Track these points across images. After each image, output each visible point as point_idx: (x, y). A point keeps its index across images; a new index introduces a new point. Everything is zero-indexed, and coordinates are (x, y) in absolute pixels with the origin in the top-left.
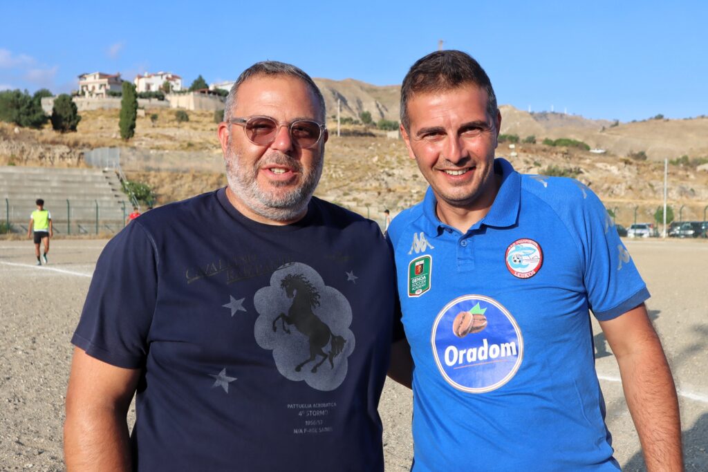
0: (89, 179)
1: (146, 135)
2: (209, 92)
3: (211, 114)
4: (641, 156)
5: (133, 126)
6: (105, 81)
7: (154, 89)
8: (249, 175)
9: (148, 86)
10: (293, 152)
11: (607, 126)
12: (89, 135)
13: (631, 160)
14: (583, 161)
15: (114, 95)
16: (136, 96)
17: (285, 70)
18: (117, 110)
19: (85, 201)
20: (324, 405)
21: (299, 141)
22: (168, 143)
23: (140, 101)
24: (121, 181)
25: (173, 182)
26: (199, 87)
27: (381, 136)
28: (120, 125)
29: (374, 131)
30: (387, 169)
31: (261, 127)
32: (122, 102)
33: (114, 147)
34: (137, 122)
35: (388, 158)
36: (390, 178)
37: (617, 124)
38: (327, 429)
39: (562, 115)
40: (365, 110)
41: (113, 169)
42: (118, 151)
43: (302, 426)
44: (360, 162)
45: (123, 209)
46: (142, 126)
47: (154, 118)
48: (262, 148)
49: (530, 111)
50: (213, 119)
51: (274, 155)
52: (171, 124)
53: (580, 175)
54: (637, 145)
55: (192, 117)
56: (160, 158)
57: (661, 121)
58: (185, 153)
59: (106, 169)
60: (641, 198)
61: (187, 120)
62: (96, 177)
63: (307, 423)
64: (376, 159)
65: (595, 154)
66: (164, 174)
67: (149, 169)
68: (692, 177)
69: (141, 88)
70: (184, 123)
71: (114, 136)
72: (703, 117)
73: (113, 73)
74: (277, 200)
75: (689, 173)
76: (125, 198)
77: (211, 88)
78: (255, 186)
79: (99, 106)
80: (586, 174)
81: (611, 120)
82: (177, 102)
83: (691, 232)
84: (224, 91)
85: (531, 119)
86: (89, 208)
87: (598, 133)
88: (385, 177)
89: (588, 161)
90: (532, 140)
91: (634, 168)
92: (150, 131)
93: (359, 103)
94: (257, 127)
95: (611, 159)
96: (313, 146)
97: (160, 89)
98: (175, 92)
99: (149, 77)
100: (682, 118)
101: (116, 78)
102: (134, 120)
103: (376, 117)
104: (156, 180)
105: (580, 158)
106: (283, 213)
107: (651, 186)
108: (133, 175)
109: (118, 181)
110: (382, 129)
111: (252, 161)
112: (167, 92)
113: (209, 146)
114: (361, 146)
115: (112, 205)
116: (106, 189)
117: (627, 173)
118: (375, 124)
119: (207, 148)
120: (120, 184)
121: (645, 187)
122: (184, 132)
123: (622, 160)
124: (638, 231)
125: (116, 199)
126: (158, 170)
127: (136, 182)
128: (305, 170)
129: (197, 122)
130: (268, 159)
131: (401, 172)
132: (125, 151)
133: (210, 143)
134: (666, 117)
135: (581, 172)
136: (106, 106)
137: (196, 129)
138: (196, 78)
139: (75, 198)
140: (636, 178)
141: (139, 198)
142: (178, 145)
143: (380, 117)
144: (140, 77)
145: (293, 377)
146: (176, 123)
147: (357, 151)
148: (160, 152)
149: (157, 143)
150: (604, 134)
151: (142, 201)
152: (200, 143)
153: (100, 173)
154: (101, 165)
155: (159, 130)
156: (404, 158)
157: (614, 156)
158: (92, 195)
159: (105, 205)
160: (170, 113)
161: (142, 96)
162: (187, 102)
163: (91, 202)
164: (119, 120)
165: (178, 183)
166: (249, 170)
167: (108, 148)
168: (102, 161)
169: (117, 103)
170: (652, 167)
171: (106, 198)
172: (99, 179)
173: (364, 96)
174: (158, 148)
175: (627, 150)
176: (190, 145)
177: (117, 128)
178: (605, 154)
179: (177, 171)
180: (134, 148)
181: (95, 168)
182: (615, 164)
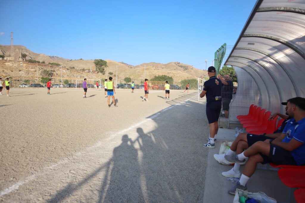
4: (73, 68)
11: (69, 61)
13: (69, 69)
14: (56, 68)
37: (71, 60)
39: (58, 57)
49: (49, 56)
53: (55, 72)
54: (73, 65)
57: (81, 60)
65: (60, 67)
68: (84, 73)
72: (91, 60)
75: (83, 72)
80: (56, 72)
83: (68, 86)
85: (49, 58)
87: (67, 62)
89: (57, 69)
90: (44, 62)
91: (69, 71)
100: (86, 60)
105: (55, 68)
107: (73, 75)
123: (66, 69)
124: (56, 86)
134: (83, 59)
135: (55, 71)
140: (70, 73)
170: (75, 71)
175: (70, 66)
178: (63, 67)
182: (64, 69)
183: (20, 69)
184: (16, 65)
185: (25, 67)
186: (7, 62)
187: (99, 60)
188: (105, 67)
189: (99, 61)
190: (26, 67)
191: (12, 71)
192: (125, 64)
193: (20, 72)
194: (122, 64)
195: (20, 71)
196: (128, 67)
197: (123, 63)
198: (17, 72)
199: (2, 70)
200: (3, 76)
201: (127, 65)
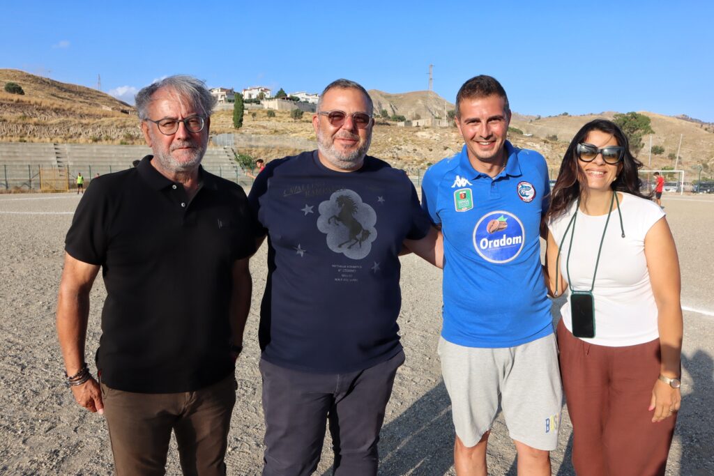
0: (216, 153)
1: (249, 126)
2: (287, 99)
3: (289, 112)
4: (555, 138)
5: (241, 120)
6: (224, 93)
7: (254, 97)
8: (329, 143)
9: (250, 96)
10: (354, 131)
11: (533, 120)
12: (216, 126)
13: (548, 141)
14: (518, 141)
15: (230, 101)
16: (243, 101)
17: (351, 85)
18: (231, 111)
19: (213, 167)
20: (354, 267)
21: (357, 124)
22: (262, 130)
23: (246, 105)
24: (235, 154)
25: (266, 154)
26: (281, 95)
27: (393, 125)
28: (234, 119)
29: (389, 122)
30: (397, 146)
31: (337, 117)
32: (235, 105)
33: (230, 133)
34: (244, 117)
35: (398, 138)
36: (399, 151)
37: (539, 118)
38: (355, 280)
40: (384, 109)
41: (230, 147)
42: (232, 135)
43: (341, 277)
44: (380, 141)
45: (236, 171)
46: (247, 120)
47: (254, 115)
48: (336, 128)
50: (289, 115)
51: (343, 132)
52: (264, 119)
54: (552, 131)
55: (276, 114)
56: (258, 140)
57: (566, 116)
58: (273, 136)
59: (226, 147)
60: (554, 164)
61: (274, 116)
62: (220, 152)
63: (343, 276)
64: (390, 139)
65: (526, 137)
66: (260, 150)
67: (252, 147)
69: (246, 97)
70: (272, 118)
71: (230, 126)
72: (591, 114)
73: (230, 88)
74: (344, 156)
76: (237, 164)
77: (288, 96)
78: (333, 148)
79: (221, 108)
81: (536, 116)
82: (267, 105)
84: (296, 98)
86: (217, 170)
87: (528, 124)
88: (396, 150)
89: (522, 141)
91: (550, 145)
92: (252, 123)
93: (380, 104)
94: (334, 116)
95: (536, 140)
96: (366, 127)
97: (257, 97)
98: (267, 99)
99: (251, 90)
100: (579, 115)
101: (231, 91)
102: (242, 116)
103: (390, 113)
104: (256, 153)
106: (348, 164)
108: (242, 150)
109: (233, 154)
110: (394, 121)
111: (330, 135)
112: (262, 99)
113: (288, 132)
114: (381, 131)
115: (229, 168)
116: (226, 159)
117: (546, 149)
118: (389, 118)
119: (286, 133)
120: (234, 156)
121: (556, 157)
122: (272, 123)
123: (542, 141)
125: (232, 165)
126: (257, 147)
127: (243, 154)
128: (362, 141)
129: (281, 117)
130: (340, 134)
131: (406, 147)
132: (237, 135)
133: (288, 130)
134: (569, 114)
136: (225, 108)
137: (279, 121)
138: (279, 90)
139: (208, 165)
140: (551, 152)
141: (245, 165)
142: (268, 131)
143: (393, 113)
144: (245, 90)
145: (337, 250)
146: (267, 118)
147: (379, 135)
148: (258, 136)
149: (256, 131)
150: (532, 124)
151: (247, 166)
152: (282, 130)
153: (222, 150)
154: (222, 144)
155: (256, 123)
156: (408, 139)
157: (538, 138)
158: (217, 163)
159: (225, 169)
160: (264, 112)
161: (247, 102)
162: (274, 105)
163: (217, 167)
164: (232, 116)
165: (269, 155)
166: (329, 139)
167: (226, 134)
168: (223, 142)
169: (232, 106)
170: (561, 145)
171: (226, 165)
172: (222, 153)
173: (383, 100)
174: (256, 133)
175: (546, 134)
176: (276, 131)
177: (232, 122)
178: (532, 136)
179: (269, 147)
180: (242, 133)
181: (219, 146)
182: (538, 143)
183: (445, 145)
184: (436, 136)
185: (454, 140)
186: (419, 130)
187: (628, 114)
188: (645, 133)
189: (627, 118)
190: (457, 141)
191: (431, 150)
192: (692, 120)
193: (445, 152)
194: (684, 122)
195: (446, 148)
196: (706, 129)
197: (685, 118)
198: (440, 152)
199: (413, 148)
200: (415, 160)
201: (702, 124)
